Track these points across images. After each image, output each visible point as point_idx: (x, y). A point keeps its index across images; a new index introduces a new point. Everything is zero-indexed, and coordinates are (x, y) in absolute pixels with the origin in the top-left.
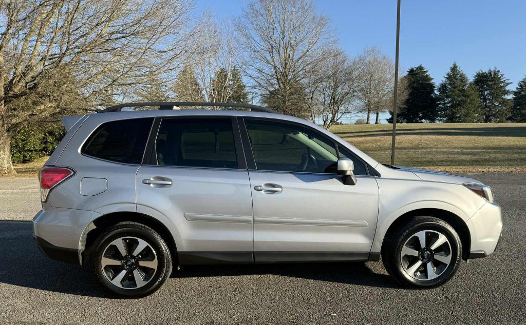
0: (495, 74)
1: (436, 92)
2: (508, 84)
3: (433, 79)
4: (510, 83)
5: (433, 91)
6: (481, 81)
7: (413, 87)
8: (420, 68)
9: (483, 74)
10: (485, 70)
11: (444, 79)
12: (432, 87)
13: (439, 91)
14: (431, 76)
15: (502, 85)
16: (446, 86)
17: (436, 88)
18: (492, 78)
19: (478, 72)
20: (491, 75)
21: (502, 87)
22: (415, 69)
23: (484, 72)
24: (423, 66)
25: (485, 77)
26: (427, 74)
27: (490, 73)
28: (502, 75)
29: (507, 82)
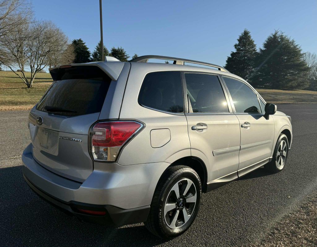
0: (121, 51)
1: (91, 57)
2: (128, 57)
3: (88, 48)
4: (129, 57)
5: (89, 56)
6: (115, 53)
7: (77, 52)
8: (80, 40)
9: (115, 50)
10: (116, 48)
11: (96, 50)
12: (88, 53)
13: (93, 56)
14: (87, 47)
15: (125, 57)
16: (97, 54)
17: (91, 55)
18: (120, 53)
19: (113, 48)
20: (119, 51)
21: (125, 58)
22: (77, 41)
23: (116, 49)
24: (82, 40)
25: (117, 51)
26: (85, 45)
27: (119, 50)
28: (125, 52)
29: (128, 56)
